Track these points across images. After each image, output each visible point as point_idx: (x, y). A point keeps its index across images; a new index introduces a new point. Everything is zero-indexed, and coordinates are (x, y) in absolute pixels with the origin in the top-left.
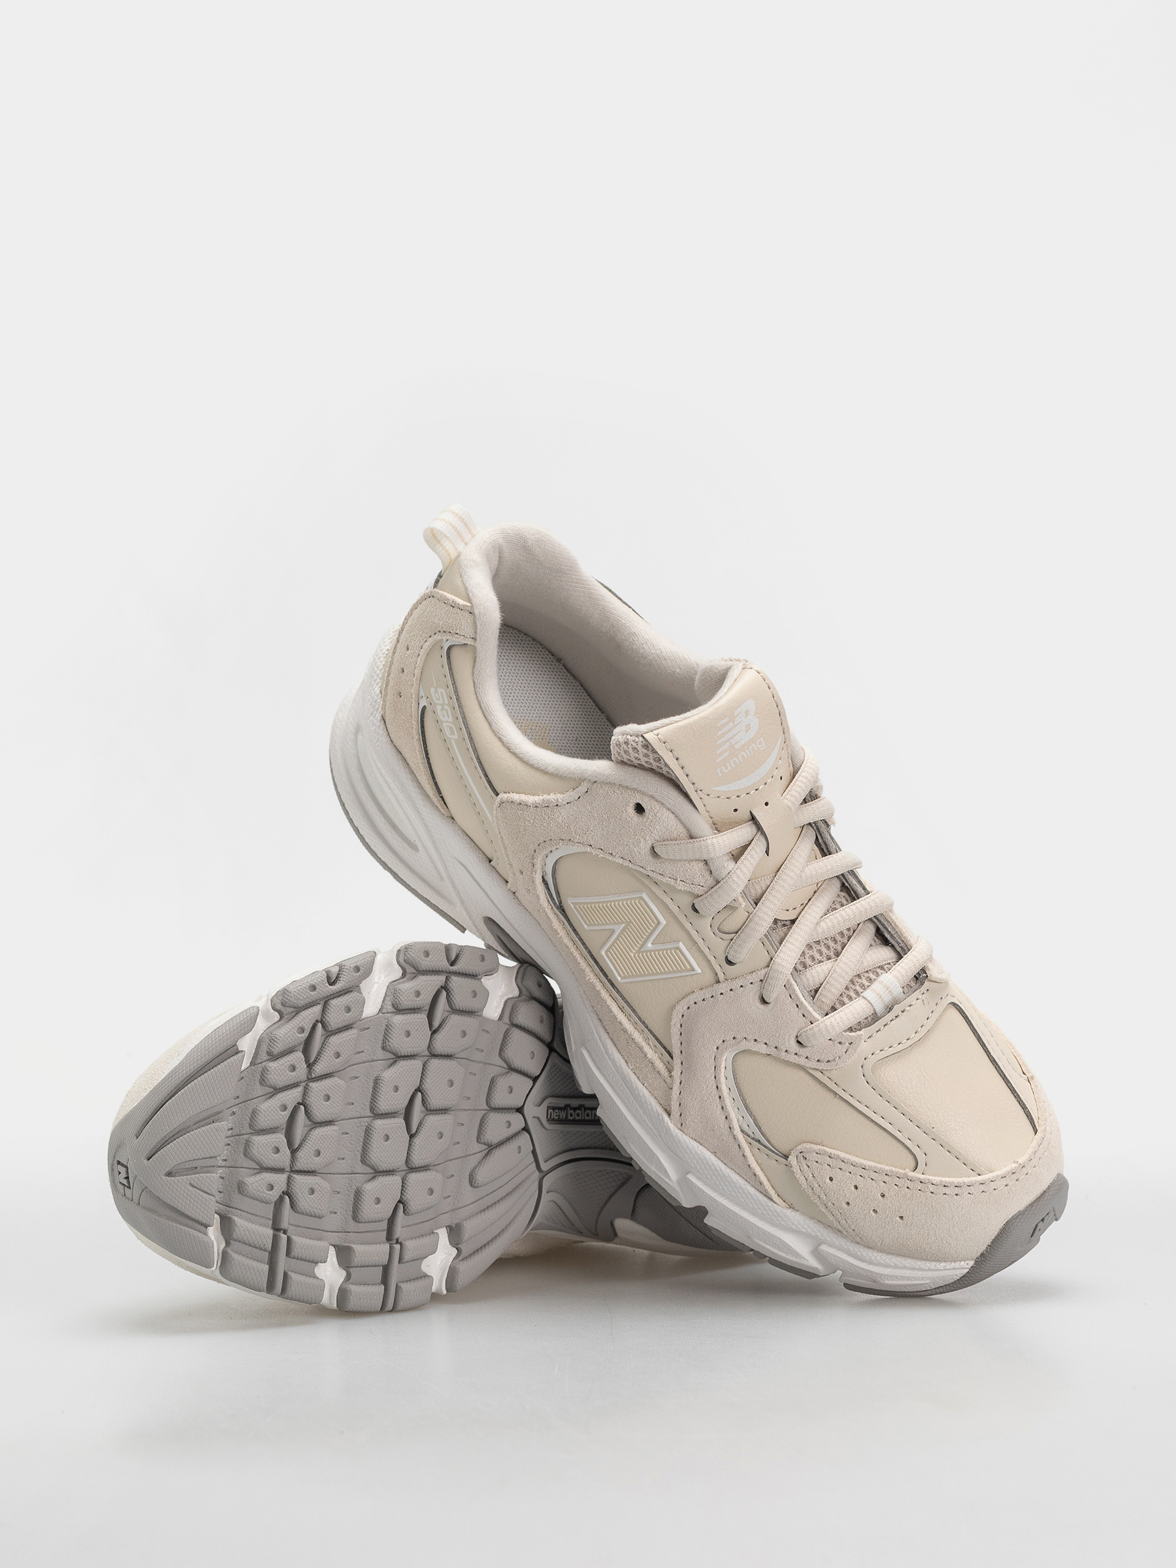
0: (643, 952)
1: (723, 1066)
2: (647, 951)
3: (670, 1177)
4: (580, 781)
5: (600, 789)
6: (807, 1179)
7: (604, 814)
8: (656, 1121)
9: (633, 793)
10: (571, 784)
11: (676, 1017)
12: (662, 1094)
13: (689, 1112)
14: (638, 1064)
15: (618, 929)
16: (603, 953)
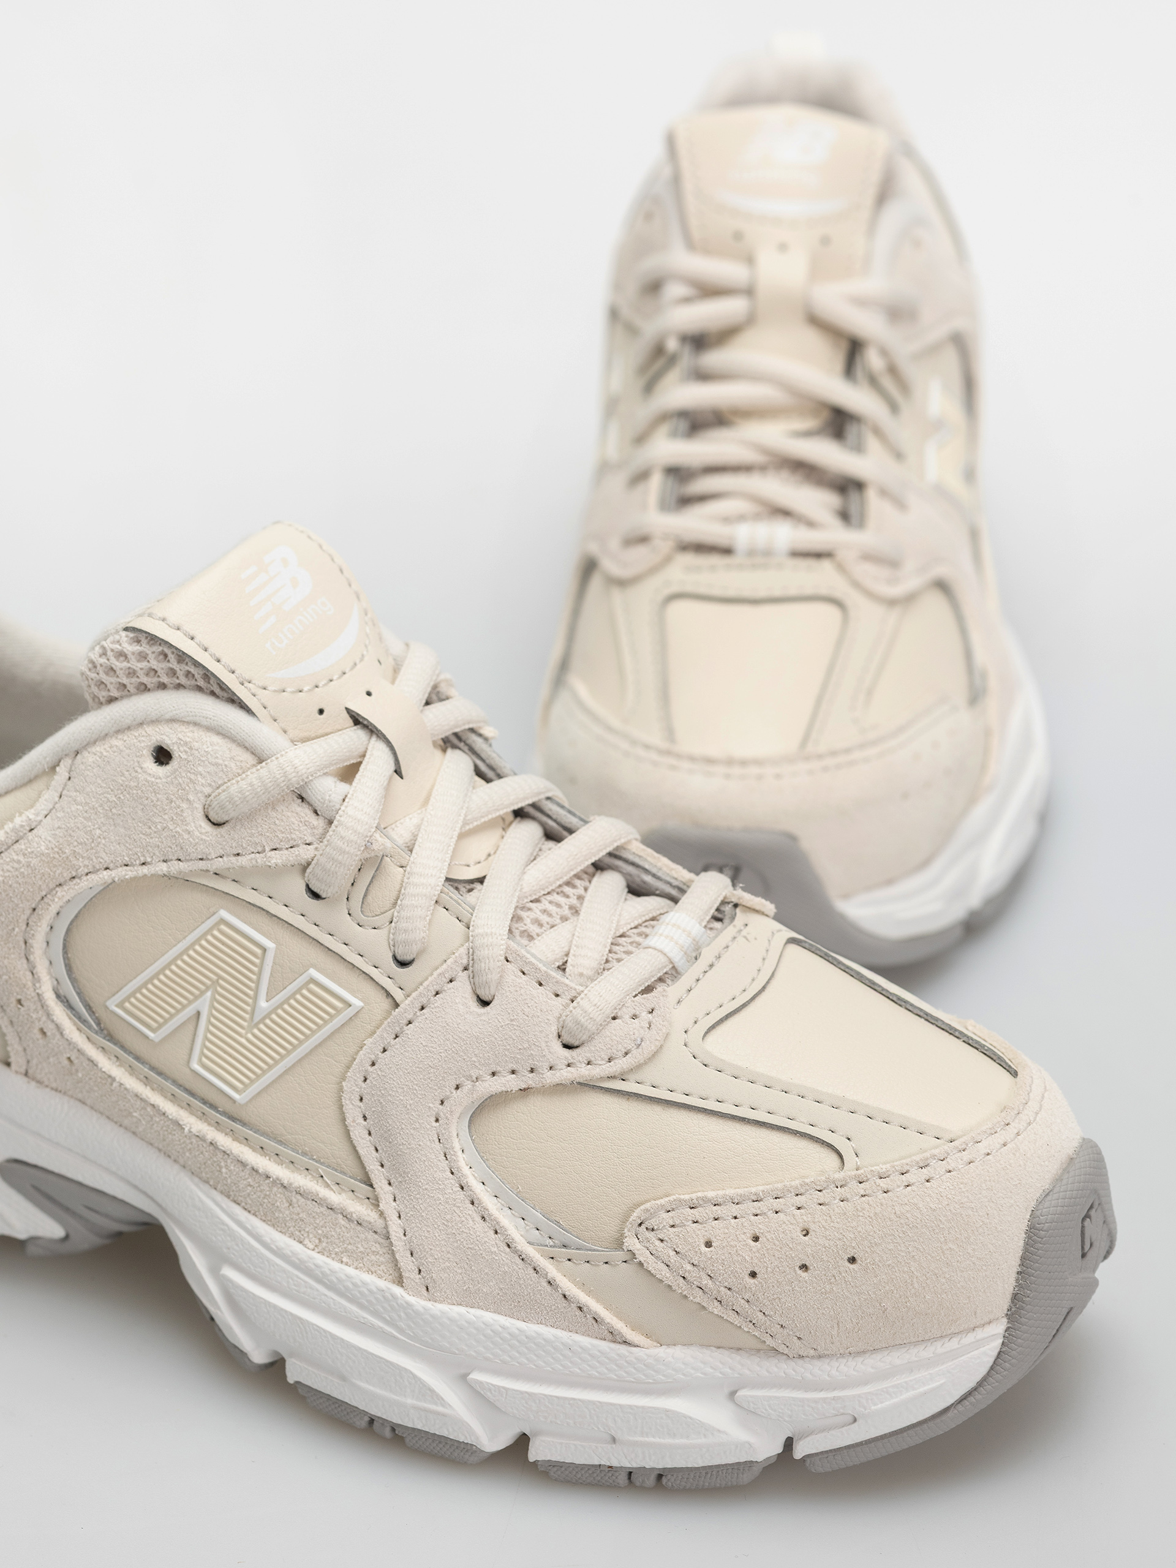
0: (262, 1021)
1: (457, 1147)
2: (268, 1016)
3: (442, 1399)
4: (53, 769)
5: (88, 757)
6: (669, 1263)
7: (108, 796)
8: (383, 1307)
9: (141, 731)
10: (39, 785)
11: (351, 1106)
12: (377, 1257)
13: (432, 1255)
14: (320, 1232)
15: (203, 1004)
16: (196, 1066)
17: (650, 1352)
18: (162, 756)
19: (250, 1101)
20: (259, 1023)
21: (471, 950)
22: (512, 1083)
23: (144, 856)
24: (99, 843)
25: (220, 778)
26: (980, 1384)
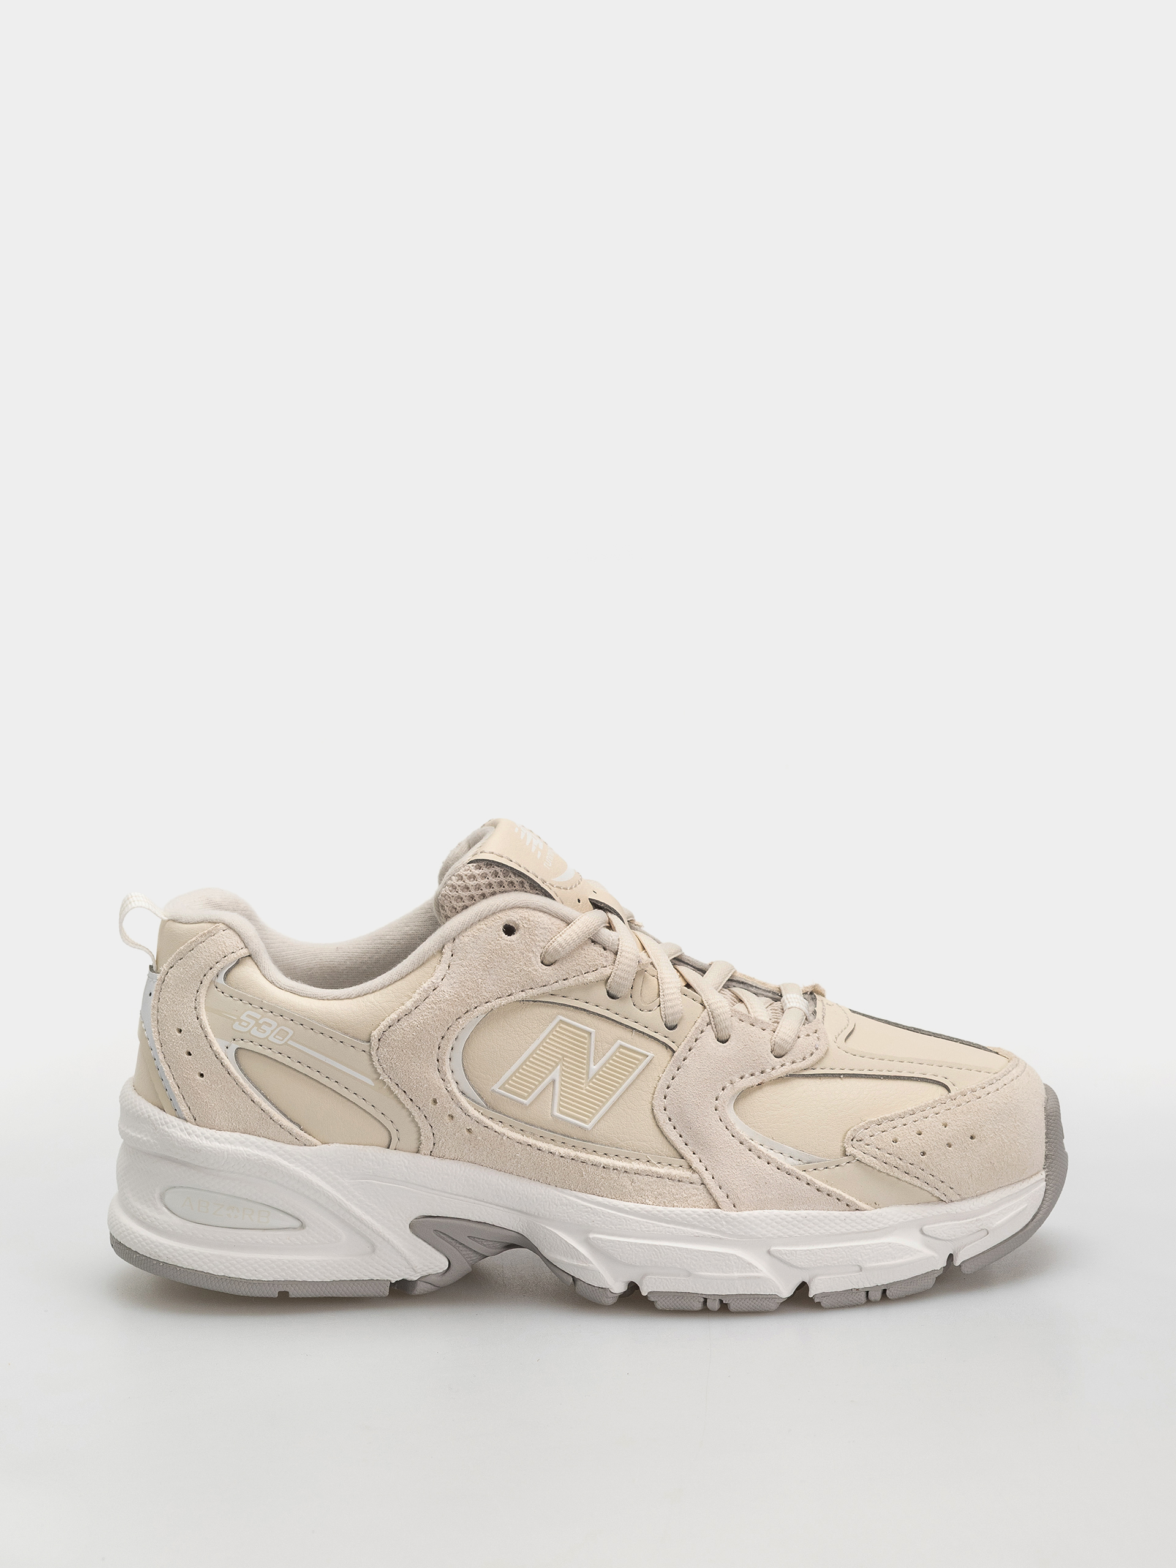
0: (594, 1077)
1: (732, 1121)
2: (597, 1073)
3: (756, 1268)
4: (441, 952)
5: (465, 939)
6: (876, 1156)
7: (483, 958)
8: (710, 1222)
9: (495, 916)
10: (434, 962)
11: (661, 1114)
12: (697, 1197)
13: (734, 1184)
14: (656, 1193)
15: (556, 1074)
16: (557, 1114)
17: (871, 1213)
18: (509, 930)
19: (594, 1127)
20: (592, 1079)
21: (710, 1013)
22: (755, 1081)
23: (510, 990)
24: (481, 987)
25: (548, 936)
26: (1039, 1209)
